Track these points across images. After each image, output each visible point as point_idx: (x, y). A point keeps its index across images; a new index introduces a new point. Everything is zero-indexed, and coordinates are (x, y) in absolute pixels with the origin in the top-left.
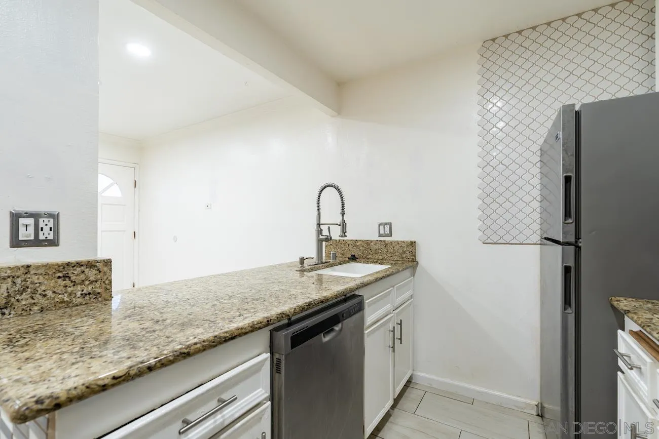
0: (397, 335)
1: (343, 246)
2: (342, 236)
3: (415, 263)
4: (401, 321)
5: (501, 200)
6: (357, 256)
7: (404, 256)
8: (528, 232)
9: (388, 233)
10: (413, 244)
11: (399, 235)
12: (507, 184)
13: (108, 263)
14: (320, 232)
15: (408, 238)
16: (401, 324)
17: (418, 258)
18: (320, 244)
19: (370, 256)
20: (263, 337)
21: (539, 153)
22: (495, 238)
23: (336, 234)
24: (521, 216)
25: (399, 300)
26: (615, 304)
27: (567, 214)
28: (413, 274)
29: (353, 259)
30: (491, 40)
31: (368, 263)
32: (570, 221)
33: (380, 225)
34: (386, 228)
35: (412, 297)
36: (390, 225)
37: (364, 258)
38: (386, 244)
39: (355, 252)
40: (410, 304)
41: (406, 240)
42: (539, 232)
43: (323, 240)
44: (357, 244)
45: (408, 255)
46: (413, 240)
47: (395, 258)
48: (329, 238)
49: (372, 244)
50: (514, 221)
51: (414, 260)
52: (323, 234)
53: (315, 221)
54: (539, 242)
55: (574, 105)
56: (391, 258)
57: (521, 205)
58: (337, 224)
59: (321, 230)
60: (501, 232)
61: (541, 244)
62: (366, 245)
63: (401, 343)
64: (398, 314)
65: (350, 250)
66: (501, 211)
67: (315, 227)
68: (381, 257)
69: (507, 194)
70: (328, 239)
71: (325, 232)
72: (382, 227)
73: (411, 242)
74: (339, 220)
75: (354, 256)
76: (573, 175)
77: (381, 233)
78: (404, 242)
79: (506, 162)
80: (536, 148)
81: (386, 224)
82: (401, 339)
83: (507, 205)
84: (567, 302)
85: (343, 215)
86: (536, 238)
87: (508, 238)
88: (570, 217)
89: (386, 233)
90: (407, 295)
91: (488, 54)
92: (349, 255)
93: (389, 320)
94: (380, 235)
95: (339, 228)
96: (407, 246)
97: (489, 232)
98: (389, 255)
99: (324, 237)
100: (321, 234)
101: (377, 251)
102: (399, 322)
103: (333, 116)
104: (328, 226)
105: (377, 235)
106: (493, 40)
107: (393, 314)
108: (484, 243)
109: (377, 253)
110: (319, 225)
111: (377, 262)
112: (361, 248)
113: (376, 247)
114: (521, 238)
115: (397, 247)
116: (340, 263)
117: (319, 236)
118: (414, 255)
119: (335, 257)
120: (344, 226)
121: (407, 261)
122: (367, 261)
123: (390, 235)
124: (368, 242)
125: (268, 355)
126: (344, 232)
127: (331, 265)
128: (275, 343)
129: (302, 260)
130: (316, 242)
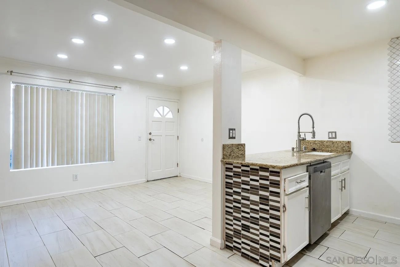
0: (343, 186)
1: (307, 143)
2: (313, 138)
3: (351, 152)
4: (345, 178)
6: (316, 149)
7: (344, 148)
9: (334, 137)
10: (349, 142)
11: (341, 138)
13: (244, 144)
14: (300, 136)
15: (346, 139)
16: (345, 180)
17: (352, 150)
18: (299, 142)
19: (324, 149)
20: (305, 167)
23: (309, 137)
25: (343, 169)
28: (350, 158)
29: (314, 150)
30: (396, 38)
33: (329, 132)
34: (333, 134)
35: (349, 169)
36: (335, 133)
37: (320, 150)
38: (333, 143)
40: (348, 172)
41: (345, 140)
43: (301, 141)
44: (316, 143)
45: (347, 148)
46: (349, 140)
47: (339, 150)
49: (325, 142)
51: (349, 151)
52: (301, 137)
53: (297, 131)
56: (336, 150)
58: (310, 132)
59: (300, 135)
62: (321, 143)
63: (345, 189)
64: (343, 175)
65: (311, 146)
67: (297, 134)
68: (330, 149)
70: (304, 139)
71: (302, 136)
72: (330, 134)
74: (311, 130)
75: (315, 148)
77: (330, 137)
78: (344, 141)
81: (333, 132)
82: (345, 187)
85: (313, 128)
89: (333, 137)
90: (347, 167)
91: (394, 45)
92: (311, 148)
93: (339, 177)
94: (329, 138)
95: (311, 135)
96: (346, 143)
97: (395, 137)
98: (335, 148)
99: (302, 138)
100: (300, 137)
101: (328, 146)
102: (344, 179)
103: (300, 76)
104: (304, 133)
105: (327, 137)
107: (341, 175)
108: (392, 142)
109: (328, 147)
110: (299, 132)
111: (328, 151)
112: (318, 145)
113: (327, 144)
115: (340, 144)
116: (308, 152)
117: (299, 138)
118: (350, 148)
119: (305, 148)
120: (314, 133)
121: (345, 151)
122: (323, 151)
123: (336, 138)
124: (322, 142)
125: (308, 173)
126: (314, 136)
127: (305, 152)
128: (309, 170)
129: (293, 149)
130: (298, 141)
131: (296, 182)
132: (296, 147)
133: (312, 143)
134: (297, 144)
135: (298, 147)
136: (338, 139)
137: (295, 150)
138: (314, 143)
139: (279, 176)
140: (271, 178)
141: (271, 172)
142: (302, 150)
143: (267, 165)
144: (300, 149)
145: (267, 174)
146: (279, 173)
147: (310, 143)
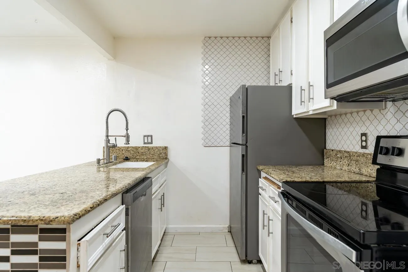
0: (163, 203)
1: (118, 151)
2: (126, 144)
3: (167, 160)
4: (164, 193)
5: (213, 123)
6: (129, 158)
7: (161, 156)
8: (224, 140)
9: (150, 142)
10: (166, 148)
11: (157, 143)
12: (215, 115)
14: (108, 141)
15: (163, 145)
17: (169, 157)
18: (108, 149)
19: (138, 157)
21: (229, 101)
22: (210, 144)
23: (121, 143)
24: (221, 132)
25: (161, 182)
26: (258, 168)
27: (243, 132)
28: (166, 167)
29: (127, 160)
30: (208, 37)
31: (138, 162)
32: (244, 135)
33: (145, 136)
34: (149, 138)
35: (165, 180)
36: (151, 136)
37: (134, 159)
38: (149, 149)
39: (128, 155)
42: (229, 140)
43: (110, 148)
44: (129, 150)
45: (163, 155)
47: (155, 157)
48: (116, 145)
49: (139, 149)
50: (218, 135)
51: (166, 158)
52: (110, 143)
53: (104, 134)
54: (229, 145)
55: (245, 85)
56: (153, 158)
57: (221, 126)
58: (123, 136)
59: (109, 140)
60: (213, 141)
61: (230, 146)
62: (135, 150)
63: (164, 206)
64: (162, 189)
65: (123, 154)
66: (213, 129)
67: (104, 138)
68: (145, 157)
69: (216, 121)
70: (114, 146)
71: (112, 141)
72: (146, 138)
73: (165, 147)
74: (124, 133)
75: (127, 157)
76: (245, 115)
77: (145, 142)
78: (160, 147)
79: (215, 104)
80: (228, 98)
81: (148, 136)
83: (215, 126)
84: (243, 170)
85: (127, 130)
86: (228, 143)
87: (216, 144)
88: (244, 133)
91: (207, 44)
92: (123, 157)
93: (159, 193)
94: (145, 143)
95: (124, 140)
96: (163, 149)
97: (207, 141)
98: (151, 156)
99: (112, 145)
101: (143, 153)
102: (163, 195)
104: (115, 137)
105: (143, 142)
106: (210, 38)
107: (160, 190)
108: (204, 147)
109: (143, 155)
110: (107, 136)
111: (144, 160)
112: (132, 152)
113: (142, 151)
114: (222, 144)
115: (156, 150)
116: (120, 162)
117: (107, 145)
118: (166, 154)
119: (116, 158)
120: (127, 137)
121: (162, 159)
122: (137, 160)
123: (151, 143)
124: (136, 148)
125: (124, 206)
126: (128, 141)
127: (115, 164)
128: (125, 200)
129: (99, 161)
130: (105, 148)
131: (104, 234)
132: (102, 158)
133: (124, 151)
134: (104, 152)
135: (105, 157)
136: (155, 144)
137: (102, 162)
138: (127, 151)
139: (63, 239)
140: (44, 245)
141: (43, 231)
142: (111, 161)
143: (30, 217)
144: (108, 160)
145: (33, 238)
146: (64, 231)
147: (121, 151)
